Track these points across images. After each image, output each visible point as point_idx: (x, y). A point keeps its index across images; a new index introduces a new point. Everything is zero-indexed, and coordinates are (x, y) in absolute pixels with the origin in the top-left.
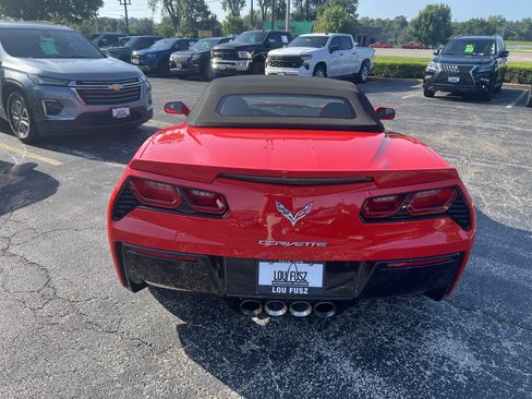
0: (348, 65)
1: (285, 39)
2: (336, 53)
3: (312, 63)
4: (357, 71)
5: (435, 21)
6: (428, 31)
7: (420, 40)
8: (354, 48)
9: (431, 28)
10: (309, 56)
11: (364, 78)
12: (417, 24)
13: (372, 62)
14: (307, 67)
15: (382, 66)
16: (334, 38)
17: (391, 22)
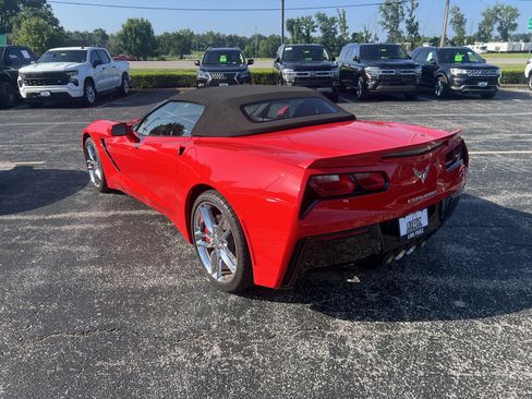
0: (111, 79)
1: (26, 54)
2: (99, 67)
3: (81, 78)
4: (119, 85)
5: (141, 34)
6: (136, 44)
7: (130, 52)
8: (112, 61)
9: (138, 41)
10: (74, 71)
11: (126, 90)
12: (124, 37)
13: (130, 74)
14: (76, 83)
15: (138, 78)
16: (92, 52)
17: (90, 34)
